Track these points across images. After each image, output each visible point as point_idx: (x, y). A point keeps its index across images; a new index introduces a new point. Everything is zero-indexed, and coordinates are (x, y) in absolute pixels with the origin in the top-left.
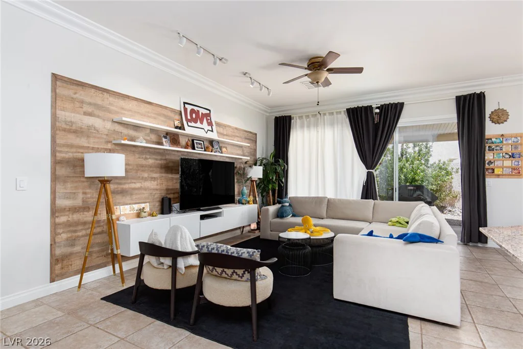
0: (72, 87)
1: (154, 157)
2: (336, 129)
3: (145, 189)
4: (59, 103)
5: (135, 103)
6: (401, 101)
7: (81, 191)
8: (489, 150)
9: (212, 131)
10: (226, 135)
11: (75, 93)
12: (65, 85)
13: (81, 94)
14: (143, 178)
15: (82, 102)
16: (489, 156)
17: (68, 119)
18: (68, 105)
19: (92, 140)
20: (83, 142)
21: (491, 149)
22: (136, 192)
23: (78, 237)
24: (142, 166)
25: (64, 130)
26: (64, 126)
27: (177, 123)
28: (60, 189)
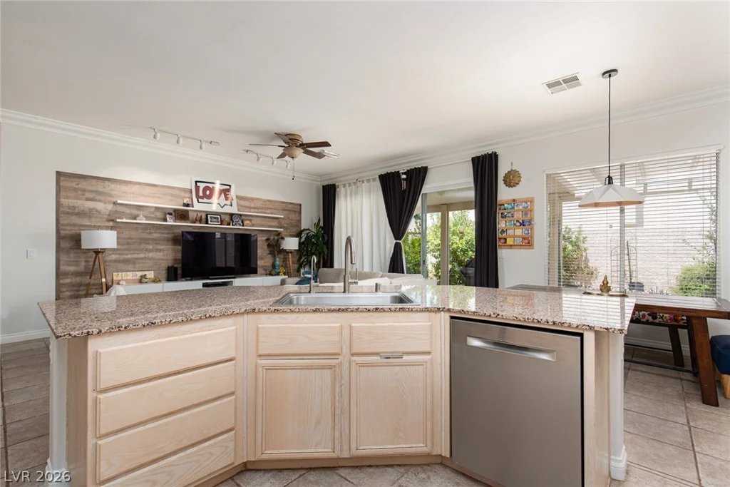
0: (75, 180)
1: (159, 231)
2: (372, 196)
3: (150, 259)
4: (63, 193)
5: (138, 186)
6: (424, 165)
7: (83, 260)
8: (502, 217)
9: (231, 205)
10: (254, 208)
11: (78, 184)
12: (68, 179)
13: (83, 185)
14: (147, 250)
15: (84, 190)
16: (501, 224)
17: (71, 205)
18: (72, 194)
19: (93, 220)
20: (86, 222)
21: (503, 216)
22: (139, 261)
23: (80, 295)
24: (146, 239)
25: (68, 213)
26: (67, 210)
27: (186, 201)
28: (64, 258)
